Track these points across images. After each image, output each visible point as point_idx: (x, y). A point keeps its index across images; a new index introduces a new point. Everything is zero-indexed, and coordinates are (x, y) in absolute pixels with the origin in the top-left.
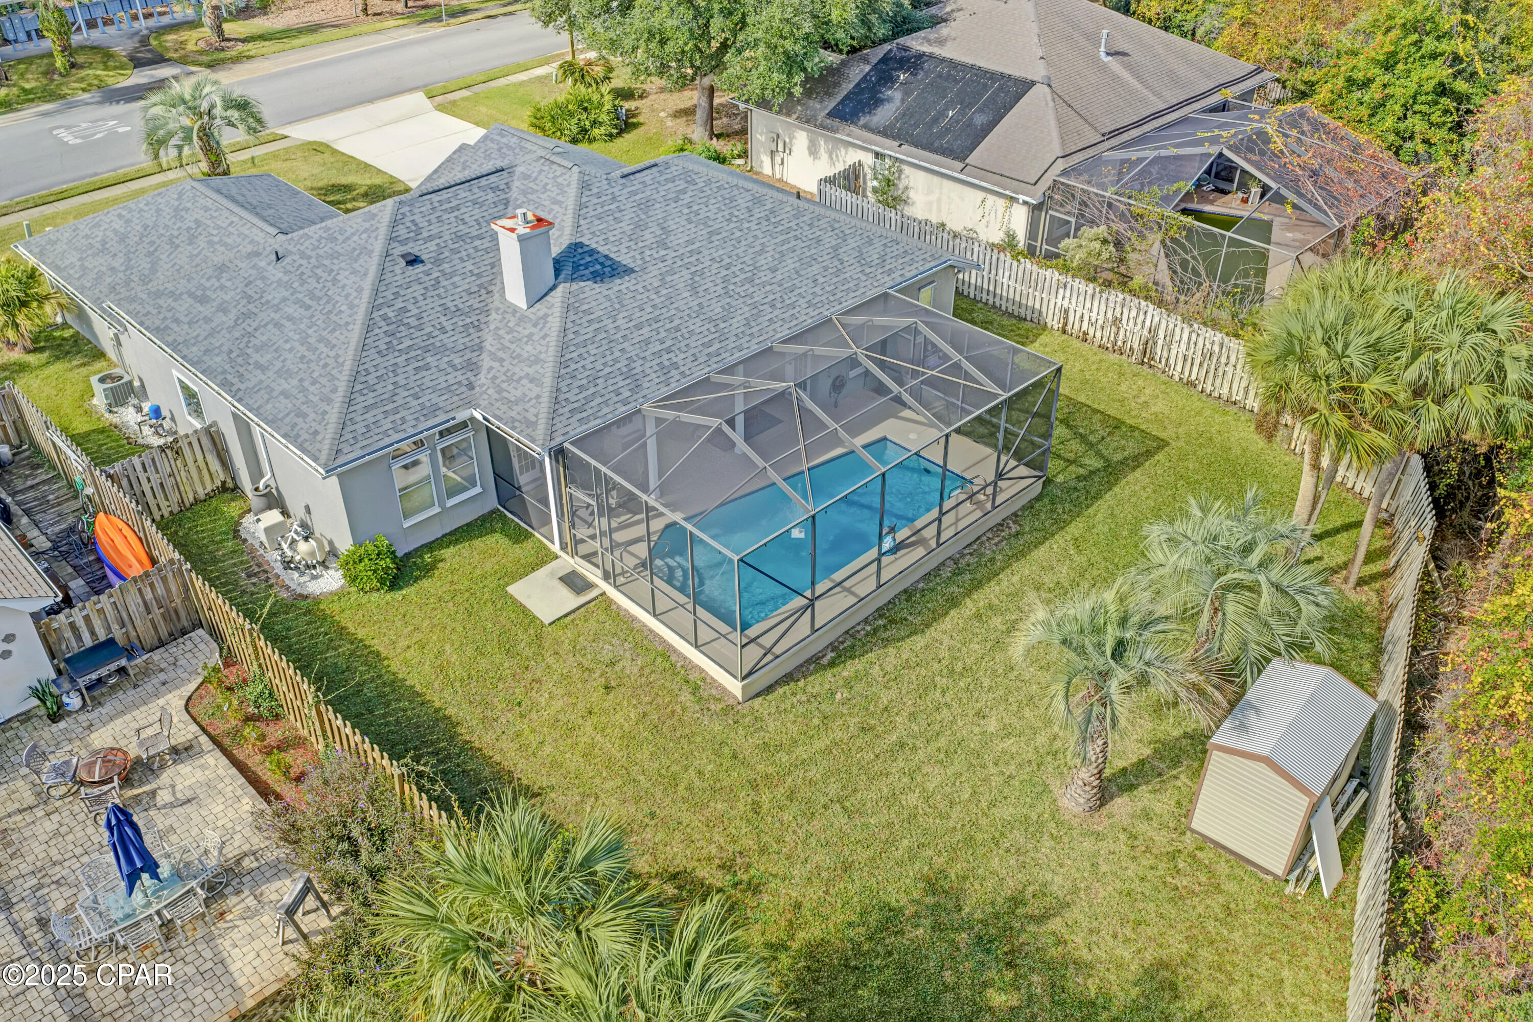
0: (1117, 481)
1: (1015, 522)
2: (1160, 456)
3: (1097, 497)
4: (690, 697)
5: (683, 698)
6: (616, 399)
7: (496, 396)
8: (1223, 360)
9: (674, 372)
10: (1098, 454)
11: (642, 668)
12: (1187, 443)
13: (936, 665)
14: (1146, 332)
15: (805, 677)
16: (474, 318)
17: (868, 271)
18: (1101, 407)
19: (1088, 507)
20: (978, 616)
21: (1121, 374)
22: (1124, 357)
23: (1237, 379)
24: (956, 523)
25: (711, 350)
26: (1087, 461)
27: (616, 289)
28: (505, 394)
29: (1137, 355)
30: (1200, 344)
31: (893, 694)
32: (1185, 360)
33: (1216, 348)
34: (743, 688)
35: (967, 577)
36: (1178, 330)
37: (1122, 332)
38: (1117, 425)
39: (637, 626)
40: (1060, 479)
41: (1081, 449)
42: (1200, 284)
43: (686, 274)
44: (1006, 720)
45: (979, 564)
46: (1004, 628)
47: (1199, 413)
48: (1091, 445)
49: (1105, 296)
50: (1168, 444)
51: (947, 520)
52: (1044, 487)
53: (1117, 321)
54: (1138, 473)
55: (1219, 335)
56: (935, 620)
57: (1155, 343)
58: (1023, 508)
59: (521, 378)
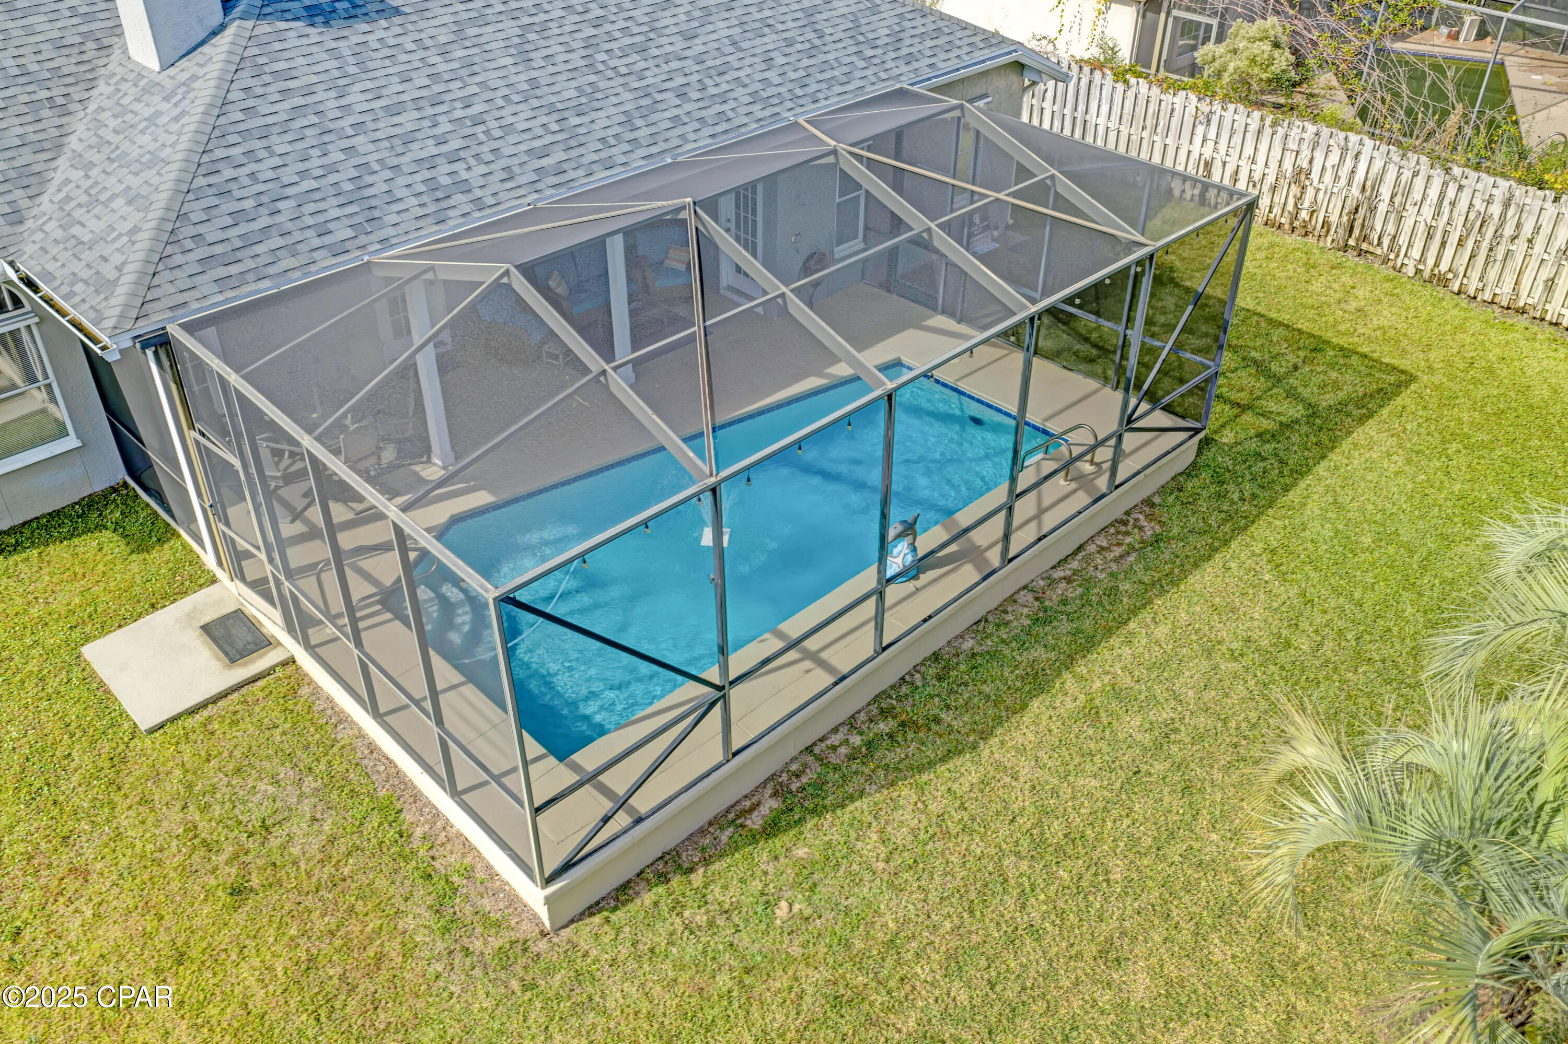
0: (1334, 442)
1: (1150, 517)
2: (1404, 399)
3: (1301, 472)
4: (428, 917)
5: (408, 923)
6: (317, 242)
7: (59, 234)
8: (1508, 231)
9: (458, 198)
10: (1292, 395)
11: (332, 840)
12: (1452, 378)
13: (1004, 830)
14: (1355, 191)
15: (706, 862)
16: (56, 92)
17: (869, 53)
18: (1285, 317)
19: (1286, 489)
20: (1091, 713)
21: (1310, 266)
22: (1310, 239)
23: (1533, 264)
24: (1038, 517)
25: (545, 162)
26: (1273, 407)
27: (355, 39)
28: (76, 230)
29: (1337, 234)
30: (1463, 205)
31: (910, 905)
32: (1429, 237)
33: (1496, 210)
34: (548, 901)
35: (1064, 626)
36: (1419, 182)
37: (1310, 192)
38: (1318, 346)
39: (344, 736)
40: (1227, 437)
41: (1261, 384)
42: (1445, 114)
43: (510, 28)
44: (1171, 970)
45: (1084, 600)
46: (1147, 739)
47: (1460, 328)
48: (1278, 380)
49: (1281, 131)
50: (1413, 378)
51: (1024, 508)
52: (1199, 452)
53: (1300, 176)
54: (1371, 428)
55: (1503, 184)
56: (998, 721)
57: (1373, 210)
58: (1163, 490)
59: (114, 197)
